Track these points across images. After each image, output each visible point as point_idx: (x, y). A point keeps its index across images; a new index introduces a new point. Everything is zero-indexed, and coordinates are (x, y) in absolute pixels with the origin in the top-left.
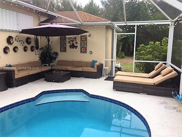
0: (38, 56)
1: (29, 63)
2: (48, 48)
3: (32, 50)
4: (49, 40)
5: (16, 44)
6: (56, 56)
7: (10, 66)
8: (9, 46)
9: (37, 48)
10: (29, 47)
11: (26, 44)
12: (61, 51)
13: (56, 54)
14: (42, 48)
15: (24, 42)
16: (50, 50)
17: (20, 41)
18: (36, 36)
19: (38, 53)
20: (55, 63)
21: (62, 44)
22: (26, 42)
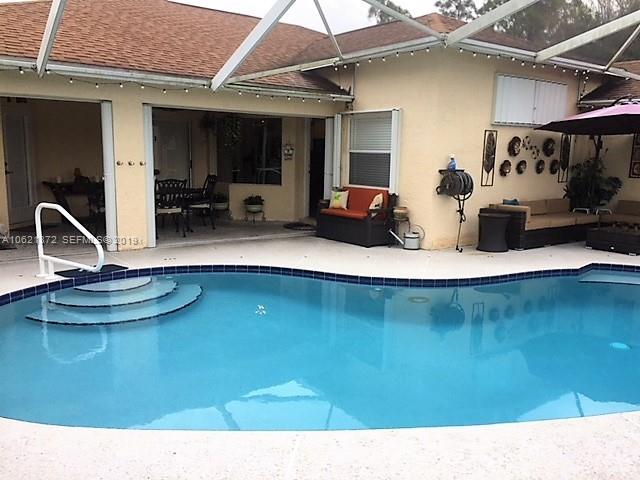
0: (564, 185)
1: (546, 201)
2: (595, 166)
3: (553, 171)
4: (599, 146)
5: (523, 154)
6: (615, 187)
7: (515, 202)
8: (510, 159)
9: (565, 165)
10: (548, 161)
11: (542, 156)
12: (632, 175)
13: (616, 182)
14: (576, 167)
15: (538, 151)
16: (600, 171)
17: (531, 148)
18: (567, 134)
19: (565, 180)
20: (608, 207)
21: (636, 155)
22: (544, 150)
